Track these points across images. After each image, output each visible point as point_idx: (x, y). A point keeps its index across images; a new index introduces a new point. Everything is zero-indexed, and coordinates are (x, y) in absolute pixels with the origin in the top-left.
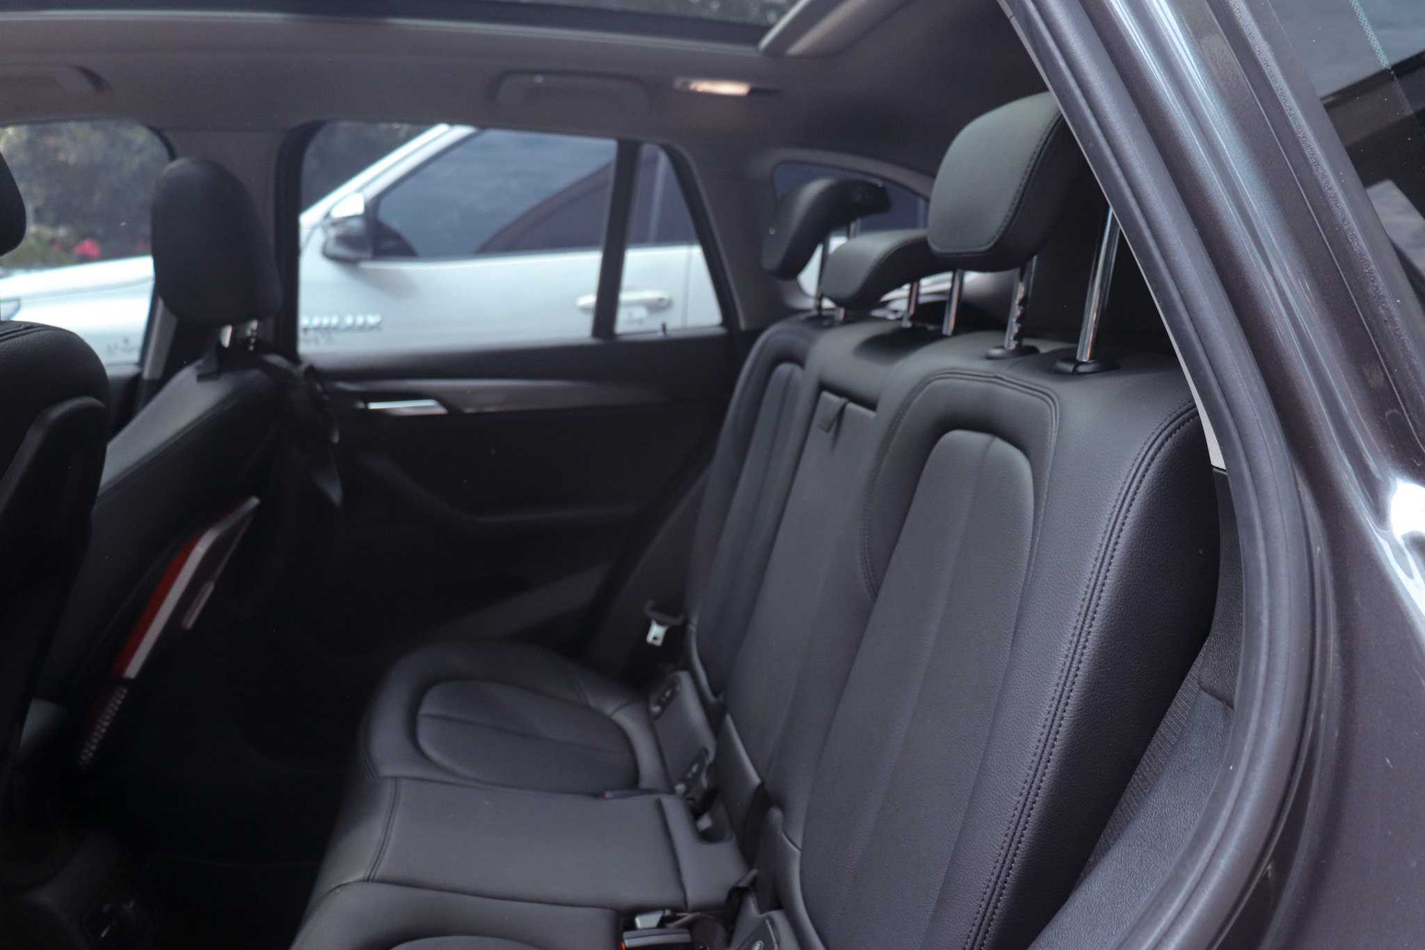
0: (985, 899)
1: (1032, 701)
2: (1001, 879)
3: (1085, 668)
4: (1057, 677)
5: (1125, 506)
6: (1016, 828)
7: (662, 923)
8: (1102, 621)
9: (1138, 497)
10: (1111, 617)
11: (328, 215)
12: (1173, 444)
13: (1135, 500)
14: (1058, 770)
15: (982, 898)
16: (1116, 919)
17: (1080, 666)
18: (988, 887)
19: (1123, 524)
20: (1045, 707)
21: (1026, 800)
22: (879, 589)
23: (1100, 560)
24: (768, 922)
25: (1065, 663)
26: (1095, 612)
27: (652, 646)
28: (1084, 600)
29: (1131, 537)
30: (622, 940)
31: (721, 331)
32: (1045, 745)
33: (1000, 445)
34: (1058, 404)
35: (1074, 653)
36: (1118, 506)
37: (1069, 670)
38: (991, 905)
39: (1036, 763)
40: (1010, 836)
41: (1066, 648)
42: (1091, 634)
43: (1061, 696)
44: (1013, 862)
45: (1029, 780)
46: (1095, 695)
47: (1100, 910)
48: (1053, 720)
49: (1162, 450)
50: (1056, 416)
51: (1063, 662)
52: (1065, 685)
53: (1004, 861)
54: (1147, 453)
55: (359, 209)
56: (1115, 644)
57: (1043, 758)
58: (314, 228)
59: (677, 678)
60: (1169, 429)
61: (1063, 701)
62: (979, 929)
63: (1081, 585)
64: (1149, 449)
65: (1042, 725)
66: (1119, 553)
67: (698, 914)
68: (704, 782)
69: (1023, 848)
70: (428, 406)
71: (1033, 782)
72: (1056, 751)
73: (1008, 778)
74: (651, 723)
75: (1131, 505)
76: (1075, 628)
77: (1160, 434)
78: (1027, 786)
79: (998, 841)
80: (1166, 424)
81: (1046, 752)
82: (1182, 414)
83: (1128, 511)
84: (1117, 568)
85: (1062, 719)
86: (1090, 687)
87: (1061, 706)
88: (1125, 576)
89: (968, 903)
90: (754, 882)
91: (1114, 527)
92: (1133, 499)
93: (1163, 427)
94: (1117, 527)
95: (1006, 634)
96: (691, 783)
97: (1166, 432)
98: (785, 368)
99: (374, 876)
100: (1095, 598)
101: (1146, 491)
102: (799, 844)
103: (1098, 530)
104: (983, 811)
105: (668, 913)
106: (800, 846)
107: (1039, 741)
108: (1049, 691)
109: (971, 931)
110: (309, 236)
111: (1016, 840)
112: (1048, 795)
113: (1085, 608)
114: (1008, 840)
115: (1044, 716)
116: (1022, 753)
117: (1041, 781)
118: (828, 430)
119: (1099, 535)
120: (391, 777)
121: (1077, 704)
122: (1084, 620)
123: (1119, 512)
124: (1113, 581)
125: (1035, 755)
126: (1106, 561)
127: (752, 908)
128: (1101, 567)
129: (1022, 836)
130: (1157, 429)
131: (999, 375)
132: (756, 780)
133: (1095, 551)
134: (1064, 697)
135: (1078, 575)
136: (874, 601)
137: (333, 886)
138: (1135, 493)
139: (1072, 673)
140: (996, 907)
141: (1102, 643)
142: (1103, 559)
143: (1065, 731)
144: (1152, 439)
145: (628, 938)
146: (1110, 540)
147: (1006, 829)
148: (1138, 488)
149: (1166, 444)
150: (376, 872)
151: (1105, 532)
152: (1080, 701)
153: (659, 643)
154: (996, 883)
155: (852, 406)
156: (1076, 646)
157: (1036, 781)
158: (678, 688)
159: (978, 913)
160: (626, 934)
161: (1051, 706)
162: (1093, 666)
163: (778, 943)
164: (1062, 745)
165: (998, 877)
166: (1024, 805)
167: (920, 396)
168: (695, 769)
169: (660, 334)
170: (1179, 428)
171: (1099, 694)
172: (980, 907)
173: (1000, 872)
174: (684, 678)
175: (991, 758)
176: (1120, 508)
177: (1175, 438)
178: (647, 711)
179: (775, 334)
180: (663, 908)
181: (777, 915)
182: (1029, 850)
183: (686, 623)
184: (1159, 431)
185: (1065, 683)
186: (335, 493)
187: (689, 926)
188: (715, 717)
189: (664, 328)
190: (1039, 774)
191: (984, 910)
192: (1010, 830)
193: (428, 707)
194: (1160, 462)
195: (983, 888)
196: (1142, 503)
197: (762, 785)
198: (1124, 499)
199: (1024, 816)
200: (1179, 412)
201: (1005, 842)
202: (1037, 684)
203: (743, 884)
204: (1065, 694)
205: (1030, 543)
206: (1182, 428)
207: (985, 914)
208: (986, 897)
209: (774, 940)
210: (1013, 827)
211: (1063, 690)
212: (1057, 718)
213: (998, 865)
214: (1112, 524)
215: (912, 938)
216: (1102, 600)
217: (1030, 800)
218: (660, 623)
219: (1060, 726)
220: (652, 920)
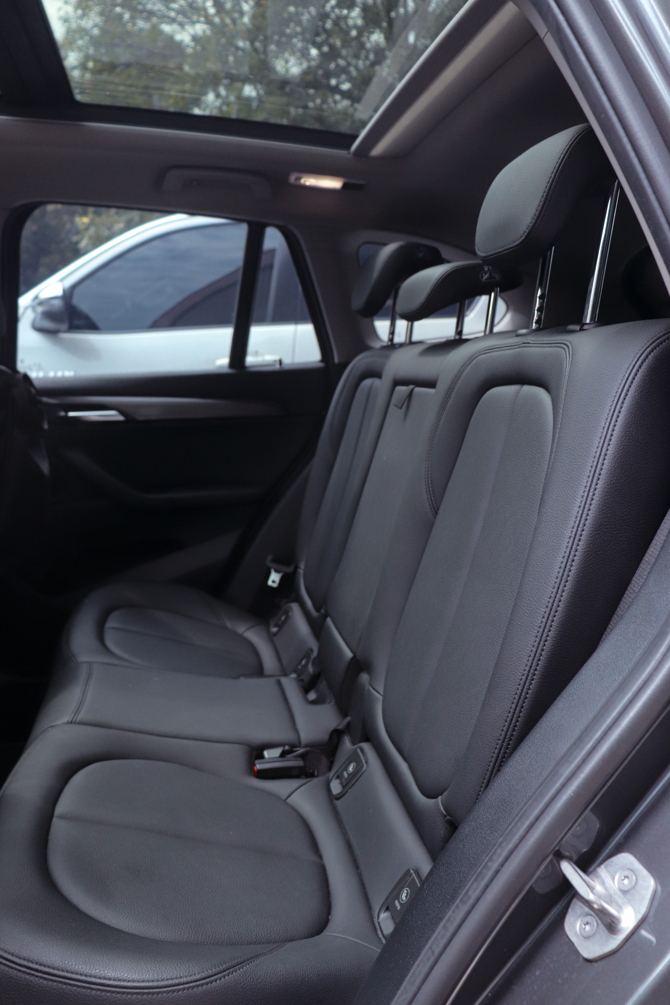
0: (521, 683)
1: (555, 541)
2: (533, 668)
3: (592, 514)
4: (572, 522)
5: (621, 400)
6: (544, 631)
7: (283, 755)
8: (605, 480)
9: (630, 394)
10: (611, 478)
11: (36, 297)
12: (655, 357)
13: (628, 395)
14: (573, 587)
15: (519, 683)
16: (618, 670)
17: (589, 513)
18: (523, 675)
19: (620, 412)
20: (564, 544)
21: (551, 610)
22: (438, 509)
23: (603, 438)
24: (359, 750)
25: (578, 512)
26: (600, 474)
27: (271, 588)
28: (592, 466)
29: (625, 421)
30: (255, 765)
31: (321, 365)
32: (564, 570)
33: (527, 388)
34: (570, 348)
35: (585, 504)
36: (616, 400)
37: (581, 516)
38: (526, 687)
39: (558, 583)
40: (539, 637)
41: (579, 501)
42: (597, 490)
43: (576, 535)
44: (541, 655)
45: (553, 596)
46: (599, 534)
47: (606, 667)
48: (570, 552)
49: (647, 360)
50: (569, 353)
51: (577, 511)
52: (578, 527)
53: (535, 655)
54: (636, 363)
55: (60, 293)
56: (613, 497)
57: (563, 579)
58: (26, 308)
59: (290, 608)
60: (652, 346)
61: (577, 537)
62: (517, 706)
63: (590, 457)
64: (638, 360)
65: (562, 556)
66: (617, 432)
67: (308, 749)
68: (311, 669)
69: (549, 645)
70: (112, 415)
71: (555, 597)
72: (572, 574)
73: (538, 597)
74: (271, 638)
75: (625, 399)
76: (586, 486)
77: (645, 350)
78: (551, 600)
79: (530, 641)
80: (649, 343)
81: (565, 575)
82: (661, 337)
83: (623, 403)
84: (615, 443)
85: (576, 551)
86: (596, 528)
87: (576, 542)
88: (621, 448)
89: (509, 688)
90: (348, 726)
91: (613, 415)
92: (626, 395)
93: (647, 345)
94: (615, 414)
95: (533, 512)
96: (299, 673)
97: (648, 350)
98: (367, 382)
99: (76, 719)
100: (599, 465)
101: (636, 388)
102: (382, 692)
103: (601, 418)
104: (519, 623)
105: (287, 748)
106: (382, 693)
107: (560, 568)
108: (567, 532)
109: (511, 708)
110: (24, 313)
111: (543, 639)
112: (566, 606)
113: (592, 472)
114: (538, 640)
115: (563, 550)
116: (547, 578)
117: (562, 596)
118: (401, 408)
119: (603, 421)
120: (86, 662)
121: (587, 540)
122: (592, 481)
123: (617, 404)
124: (612, 452)
125: (557, 578)
126: (608, 438)
127: (347, 743)
128: (604, 443)
129: (548, 636)
130: (643, 347)
131: (527, 341)
132: (349, 654)
133: (600, 432)
134: (578, 535)
135: (587, 450)
136: (435, 518)
137: (46, 727)
138: (628, 391)
139: (583, 518)
140: (529, 689)
141: (605, 496)
142: (605, 437)
143: (578, 560)
144: (639, 354)
145: (259, 764)
146: (610, 423)
147: (536, 632)
148: (630, 387)
149: (650, 357)
150: (77, 717)
151: (607, 418)
152: (590, 537)
153: (275, 585)
154: (529, 671)
155: (418, 389)
156: (587, 499)
157: (558, 596)
158: (290, 614)
159: (516, 694)
160: (257, 762)
161: (568, 542)
162: (598, 512)
163: (366, 762)
164: (576, 569)
165: (531, 667)
166: (549, 614)
167: (469, 368)
168: (303, 662)
169: (277, 367)
170: (659, 346)
171: (602, 533)
172: (518, 689)
173: (532, 663)
174: (295, 608)
175: (525, 586)
176: (618, 401)
177: (656, 352)
178: (268, 630)
179: (360, 362)
180: (283, 745)
181: (366, 746)
182: (553, 646)
183: (296, 568)
184: (644, 348)
185: (579, 525)
186: (45, 467)
187: (303, 756)
188: (317, 627)
189: (280, 362)
190: (560, 591)
191: (520, 692)
192: (540, 633)
193: (111, 624)
194: (646, 368)
195: (519, 676)
196: (633, 397)
197: (354, 657)
198: (620, 395)
199: (549, 621)
200: (658, 336)
201: (535, 641)
202: (559, 529)
203: (341, 727)
204: (579, 533)
205: (550, 447)
206: (660, 346)
207: (521, 694)
208: (522, 682)
209: (364, 761)
210: (541, 630)
211: (577, 530)
212: (573, 550)
213: (531, 658)
214: (612, 412)
215: (467, 730)
216: (604, 466)
217: (553, 609)
218: (277, 571)
219: (575, 556)
220: (276, 752)
